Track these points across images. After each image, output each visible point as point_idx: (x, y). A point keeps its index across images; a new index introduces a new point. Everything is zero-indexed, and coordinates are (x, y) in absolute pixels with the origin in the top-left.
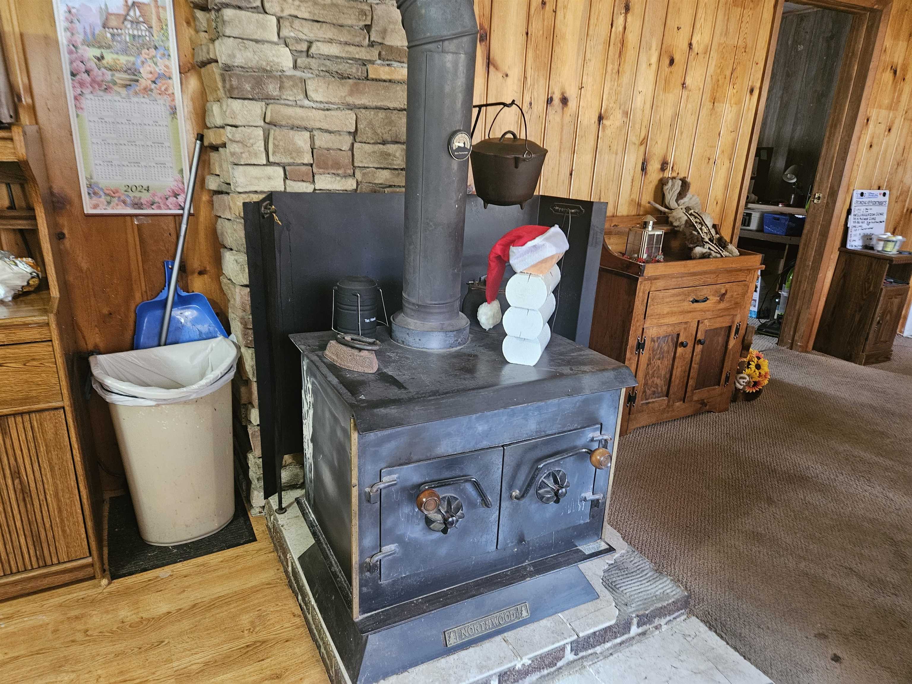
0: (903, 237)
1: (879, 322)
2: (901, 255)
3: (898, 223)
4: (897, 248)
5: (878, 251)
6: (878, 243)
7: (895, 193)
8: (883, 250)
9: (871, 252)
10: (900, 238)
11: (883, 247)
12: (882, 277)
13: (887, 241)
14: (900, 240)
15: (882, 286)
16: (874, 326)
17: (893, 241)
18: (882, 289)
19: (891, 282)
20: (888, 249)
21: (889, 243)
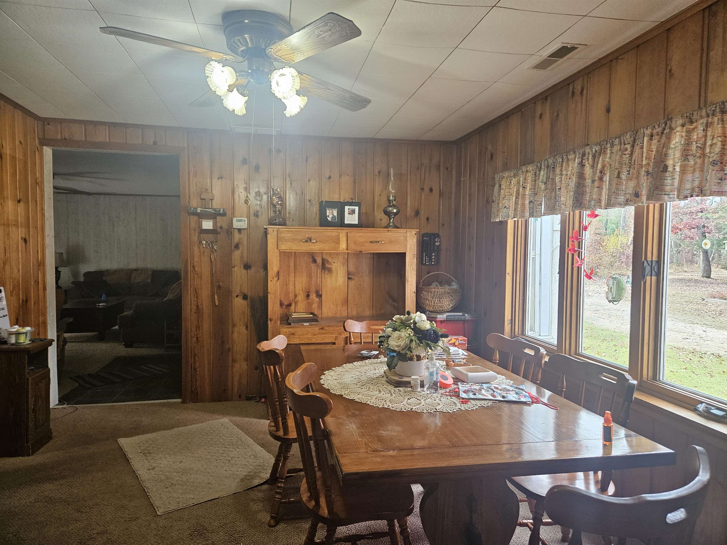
0: (31, 327)
1: (34, 409)
2: (35, 344)
3: (19, 314)
4: (28, 338)
5: (12, 344)
6: (10, 337)
7: (10, 287)
8: (16, 342)
9: (5, 346)
10: (28, 328)
11: (16, 340)
12: (25, 367)
13: (18, 334)
14: (29, 331)
15: (28, 376)
16: (31, 415)
17: (24, 333)
18: (28, 379)
19: (33, 370)
20: (22, 341)
21: (21, 335)
